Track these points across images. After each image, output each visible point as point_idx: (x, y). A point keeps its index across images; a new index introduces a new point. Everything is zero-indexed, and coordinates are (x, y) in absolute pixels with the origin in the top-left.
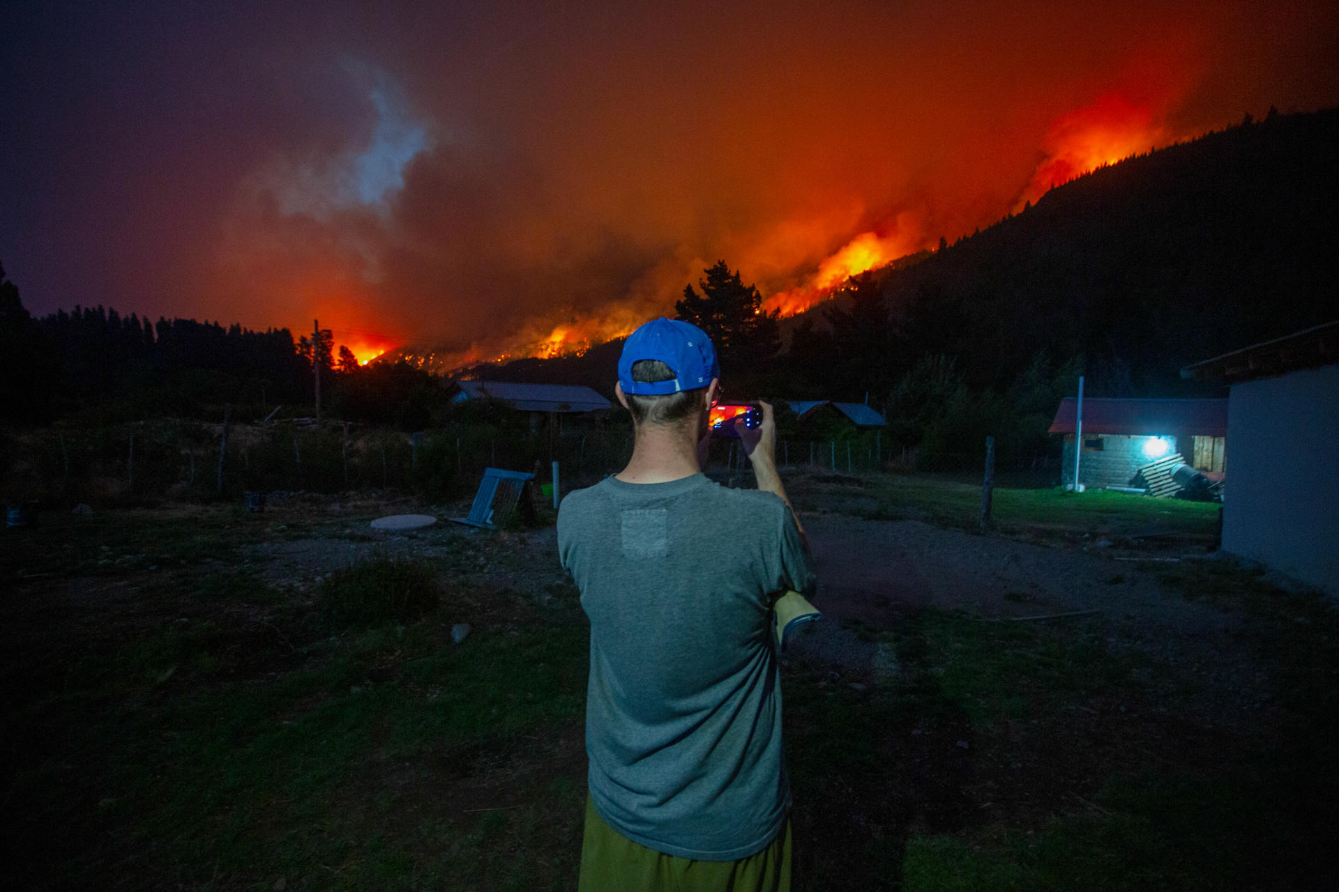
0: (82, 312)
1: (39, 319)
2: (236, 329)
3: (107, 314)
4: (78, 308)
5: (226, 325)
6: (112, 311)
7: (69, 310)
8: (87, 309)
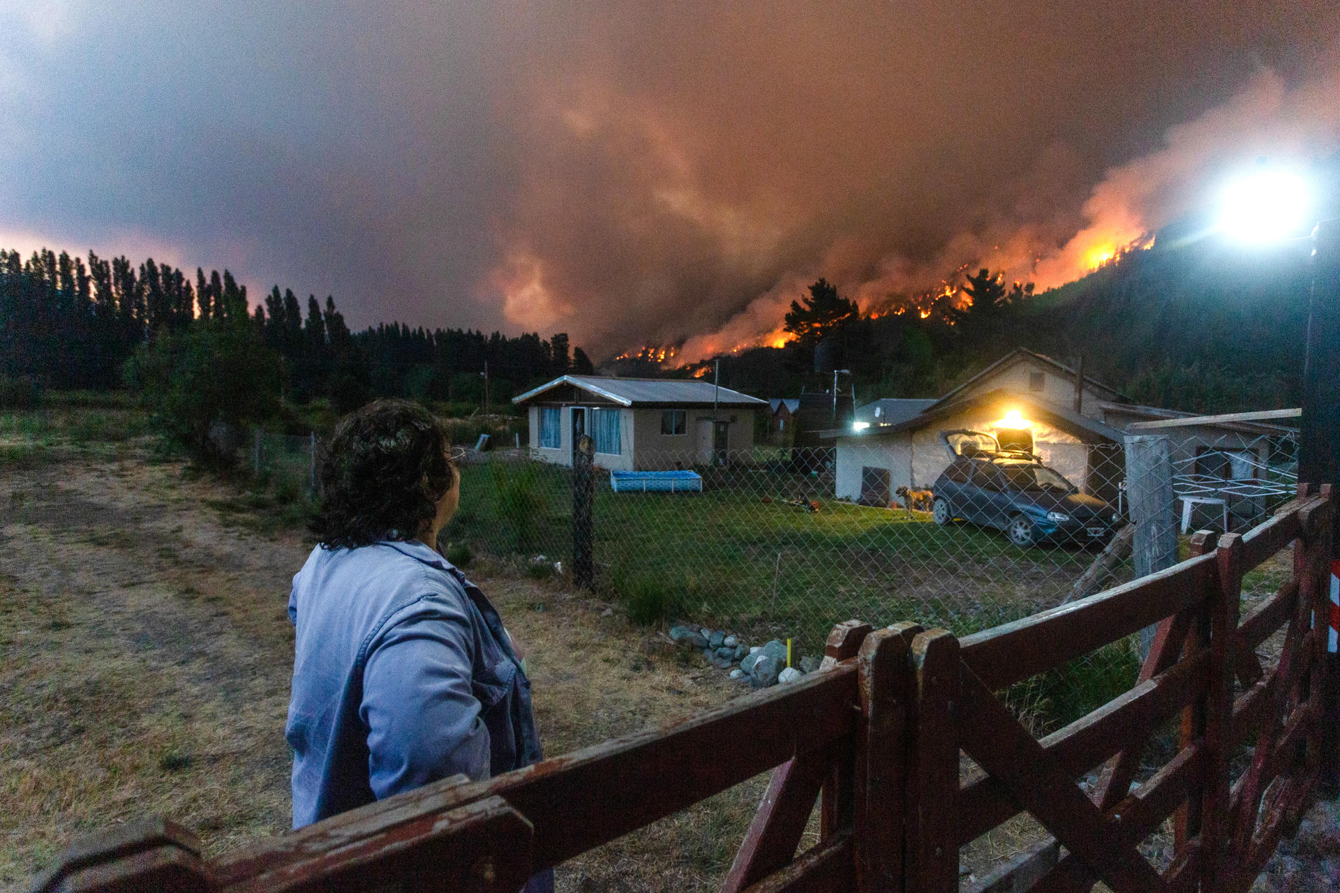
0: (384, 328)
1: (357, 334)
2: (496, 336)
3: (401, 328)
4: (381, 324)
5: (488, 333)
6: (404, 325)
7: (376, 327)
8: (387, 325)
